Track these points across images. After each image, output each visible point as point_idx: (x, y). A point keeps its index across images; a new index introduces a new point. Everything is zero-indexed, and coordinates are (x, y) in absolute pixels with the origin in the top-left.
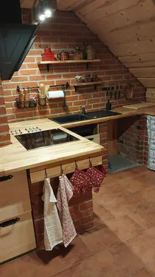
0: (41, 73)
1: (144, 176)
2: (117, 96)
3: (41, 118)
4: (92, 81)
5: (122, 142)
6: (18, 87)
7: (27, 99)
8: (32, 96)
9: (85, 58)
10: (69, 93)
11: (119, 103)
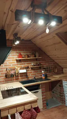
0: (17, 63)
1: (64, 110)
2: (50, 71)
3: (16, 82)
4: (39, 65)
5: (53, 92)
6: (7, 69)
7: (10, 74)
8: (12, 72)
9: (35, 57)
10: (29, 70)
11: (51, 74)
